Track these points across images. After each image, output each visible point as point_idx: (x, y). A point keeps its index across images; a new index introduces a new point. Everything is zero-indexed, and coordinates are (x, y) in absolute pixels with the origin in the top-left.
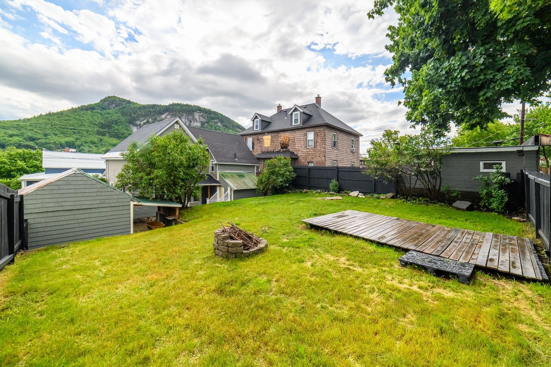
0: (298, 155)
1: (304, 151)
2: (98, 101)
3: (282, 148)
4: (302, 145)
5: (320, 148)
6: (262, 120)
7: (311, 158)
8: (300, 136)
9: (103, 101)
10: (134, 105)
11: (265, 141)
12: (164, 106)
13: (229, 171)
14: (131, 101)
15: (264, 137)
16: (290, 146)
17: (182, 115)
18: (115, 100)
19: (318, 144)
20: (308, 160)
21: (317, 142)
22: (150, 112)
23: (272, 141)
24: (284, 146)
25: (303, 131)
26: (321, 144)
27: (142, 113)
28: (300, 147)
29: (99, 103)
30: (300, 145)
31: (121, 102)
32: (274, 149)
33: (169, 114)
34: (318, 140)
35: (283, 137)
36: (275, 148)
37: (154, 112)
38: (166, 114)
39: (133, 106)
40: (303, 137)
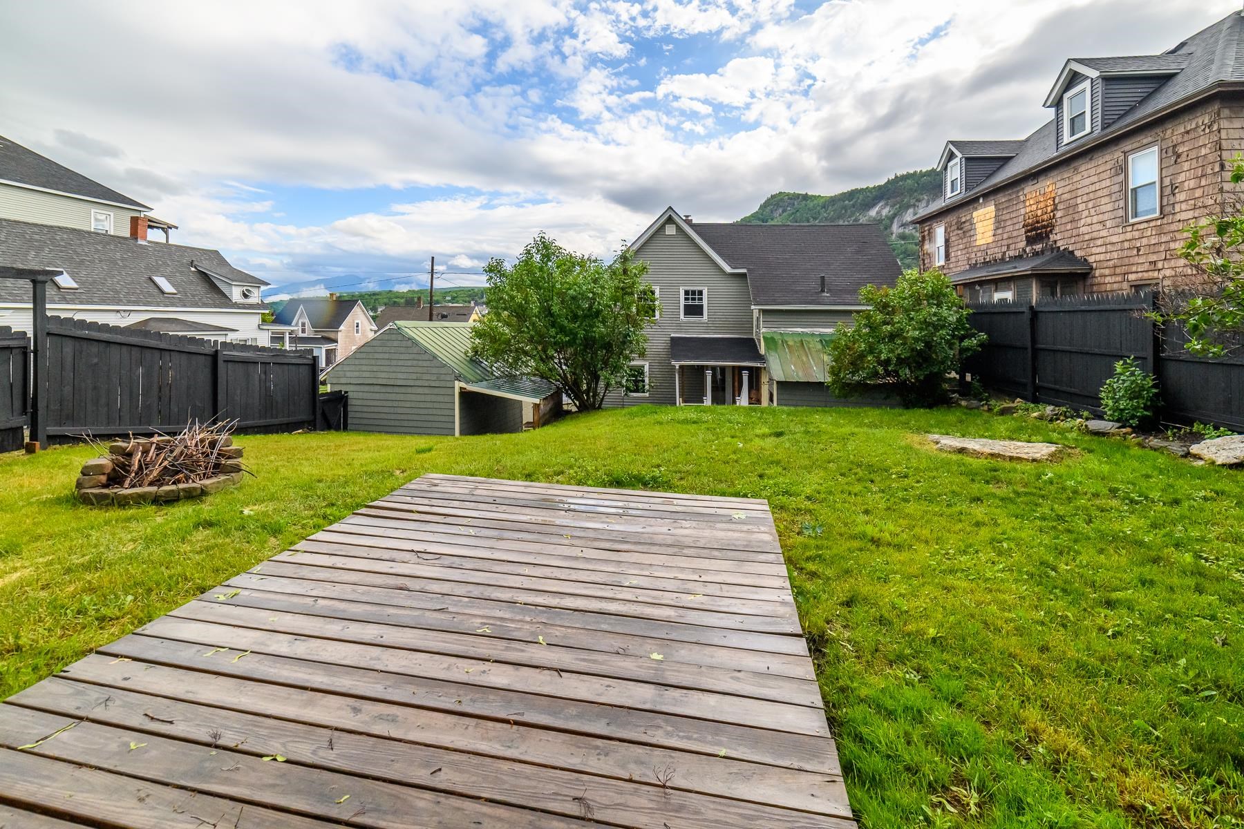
0: (1091, 259)
1: (1114, 239)
2: (756, 209)
3: (1030, 241)
4: (1106, 217)
5: (1190, 214)
6: (968, 159)
7: (1146, 267)
8: (1095, 179)
9: (763, 207)
10: (815, 202)
11: (980, 228)
12: (874, 187)
13: (800, 330)
14: (809, 193)
15: (975, 214)
16: (1057, 230)
17: (919, 201)
18: (782, 199)
19: (1181, 197)
20: (1132, 277)
21: (1174, 188)
22: (845, 208)
23: (999, 223)
24: (1038, 232)
25: (1107, 157)
26: (1198, 193)
27: (829, 214)
28: (1100, 227)
29: (757, 212)
30: (1095, 219)
31: (792, 201)
32: (1004, 249)
33: (886, 204)
34: (1182, 177)
35: (1033, 200)
36: (1008, 246)
37: (853, 206)
38: (880, 204)
39: (812, 204)
40: (1108, 183)
